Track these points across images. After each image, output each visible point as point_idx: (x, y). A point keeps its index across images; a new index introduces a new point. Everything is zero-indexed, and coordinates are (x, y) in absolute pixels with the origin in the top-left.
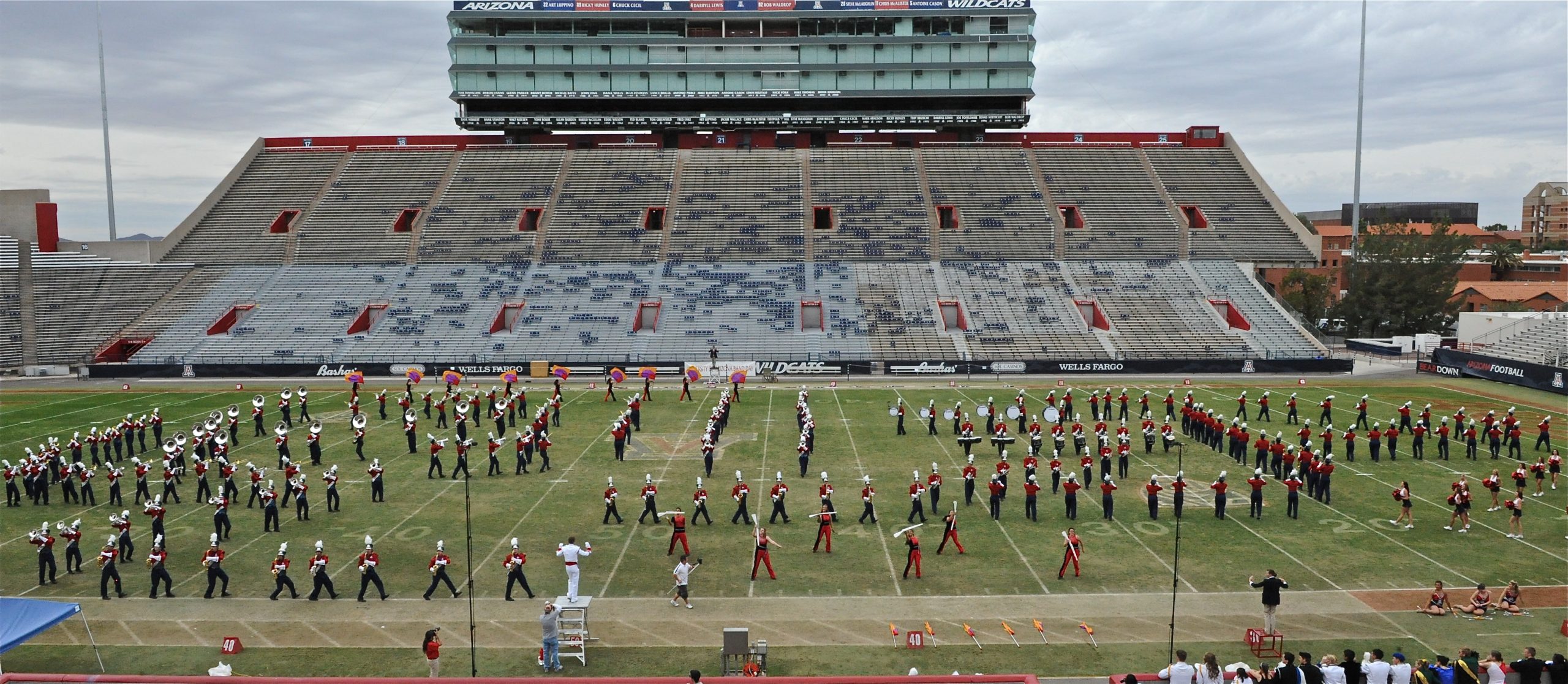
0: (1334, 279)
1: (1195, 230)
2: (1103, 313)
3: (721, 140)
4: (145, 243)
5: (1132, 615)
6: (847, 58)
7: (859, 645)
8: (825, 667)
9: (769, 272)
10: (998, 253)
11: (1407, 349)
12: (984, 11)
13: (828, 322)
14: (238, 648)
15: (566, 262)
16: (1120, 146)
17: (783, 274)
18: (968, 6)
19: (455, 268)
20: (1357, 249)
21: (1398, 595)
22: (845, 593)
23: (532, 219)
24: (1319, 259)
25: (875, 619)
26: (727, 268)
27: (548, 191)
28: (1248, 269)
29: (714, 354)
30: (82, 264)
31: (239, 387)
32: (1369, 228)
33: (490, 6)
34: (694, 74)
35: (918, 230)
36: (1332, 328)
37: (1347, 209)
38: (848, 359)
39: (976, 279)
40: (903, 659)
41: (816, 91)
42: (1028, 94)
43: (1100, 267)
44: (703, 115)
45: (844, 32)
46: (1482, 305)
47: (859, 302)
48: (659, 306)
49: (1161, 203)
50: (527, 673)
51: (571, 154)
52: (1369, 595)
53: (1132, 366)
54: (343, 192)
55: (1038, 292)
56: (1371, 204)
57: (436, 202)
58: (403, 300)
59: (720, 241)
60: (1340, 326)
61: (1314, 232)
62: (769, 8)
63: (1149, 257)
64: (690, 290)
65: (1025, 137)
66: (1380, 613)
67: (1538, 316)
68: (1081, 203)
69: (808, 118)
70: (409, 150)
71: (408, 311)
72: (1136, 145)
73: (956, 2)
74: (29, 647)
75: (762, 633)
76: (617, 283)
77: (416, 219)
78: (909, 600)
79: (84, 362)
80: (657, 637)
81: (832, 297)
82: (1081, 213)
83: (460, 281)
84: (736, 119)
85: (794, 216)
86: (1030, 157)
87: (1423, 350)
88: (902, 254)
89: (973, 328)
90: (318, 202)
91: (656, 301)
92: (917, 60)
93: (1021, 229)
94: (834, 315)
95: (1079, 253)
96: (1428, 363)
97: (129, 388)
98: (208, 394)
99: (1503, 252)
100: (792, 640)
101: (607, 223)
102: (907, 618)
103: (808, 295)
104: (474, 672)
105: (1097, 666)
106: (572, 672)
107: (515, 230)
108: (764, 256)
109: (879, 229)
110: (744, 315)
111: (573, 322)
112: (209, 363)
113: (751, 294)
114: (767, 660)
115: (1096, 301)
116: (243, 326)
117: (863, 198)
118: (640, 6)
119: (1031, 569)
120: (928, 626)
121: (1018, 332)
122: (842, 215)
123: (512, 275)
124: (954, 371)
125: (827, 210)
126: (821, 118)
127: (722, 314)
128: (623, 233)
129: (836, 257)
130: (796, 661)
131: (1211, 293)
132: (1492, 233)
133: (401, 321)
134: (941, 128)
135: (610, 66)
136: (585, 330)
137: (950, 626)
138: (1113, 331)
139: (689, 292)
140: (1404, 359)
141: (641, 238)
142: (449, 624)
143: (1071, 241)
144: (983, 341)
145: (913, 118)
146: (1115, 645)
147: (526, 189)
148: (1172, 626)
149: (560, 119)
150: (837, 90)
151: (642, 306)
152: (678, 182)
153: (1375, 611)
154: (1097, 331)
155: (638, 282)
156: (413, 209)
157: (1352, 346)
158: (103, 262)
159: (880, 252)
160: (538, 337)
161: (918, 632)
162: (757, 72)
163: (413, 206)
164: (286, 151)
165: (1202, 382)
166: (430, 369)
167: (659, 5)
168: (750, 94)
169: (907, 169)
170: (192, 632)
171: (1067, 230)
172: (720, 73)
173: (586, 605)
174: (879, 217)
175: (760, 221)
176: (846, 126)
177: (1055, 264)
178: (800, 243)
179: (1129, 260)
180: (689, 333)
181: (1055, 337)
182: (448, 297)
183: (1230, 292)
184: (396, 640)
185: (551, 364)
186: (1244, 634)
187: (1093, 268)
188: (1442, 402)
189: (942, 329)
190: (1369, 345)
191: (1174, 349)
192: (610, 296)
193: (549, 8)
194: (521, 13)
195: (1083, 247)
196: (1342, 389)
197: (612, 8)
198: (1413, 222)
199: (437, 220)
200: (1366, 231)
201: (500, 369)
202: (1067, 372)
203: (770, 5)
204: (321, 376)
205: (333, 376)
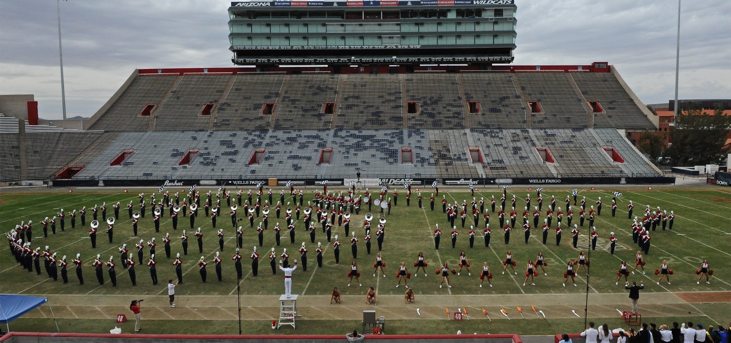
0: (665, 138)
1: (596, 113)
2: (551, 154)
3: (362, 69)
4: (80, 121)
5: (566, 305)
6: (424, 29)
7: (430, 319)
8: (413, 330)
9: (386, 134)
10: (499, 125)
11: (702, 172)
12: (492, 6)
13: (415, 159)
14: (125, 320)
15: (286, 130)
16: (559, 72)
17: (393, 135)
18: (483, 3)
19: (231, 133)
20: (677, 122)
21: (699, 294)
22: (423, 293)
23: (269, 109)
24: (658, 127)
25: (438, 306)
26: (365, 133)
27: (277, 95)
28: (622, 132)
29: (359, 175)
30: (50, 131)
31: (126, 191)
32: (683, 112)
33: (249, 4)
34: (349, 37)
35: (459, 113)
36: (664, 162)
37: (672, 103)
38: (425, 177)
39: (488, 138)
40: (453, 326)
41: (409, 46)
42: (513, 46)
43: (549, 132)
44: (353, 58)
45: (422, 16)
47: (430, 149)
48: (332, 150)
49: (579, 100)
50: (267, 333)
51: (288, 77)
52: (685, 295)
53: (566, 181)
54: (177, 95)
55: (519, 144)
56: (683, 100)
57: (223, 101)
58: (206, 148)
59: (362, 119)
60: (668, 161)
61: (655, 114)
62: (385, 5)
63: (574, 126)
64: (347, 144)
65: (512, 68)
66: (689, 304)
68: (539, 100)
69: (404, 59)
70: (209, 75)
71: (209, 154)
72: (566, 71)
73: (478, 1)
74: (23, 319)
75: (382, 313)
76: (311, 140)
77: (213, 109)
78: (455, 297)
79: (50, 179)
80: (331, 315)
81: (416, 147)
82: (540, 105)
83: (234, 140)
84: (369, 59)
85: (398, 107)
86: (514, 77)
87: (710, 172)
88: (451, 126)
89: (486, 162)
90: (165, 101)
91: (330, 149)
92: (458, 30)
93: (510, 113)
94: (418, 155)
95: (539, 125)
96: (712, 179)
97: (72, 192)
98: (111, 195)
100: (397, 317)
101: (306, 111)
102: (454, 306)
103: (405, 146)
104: (240, 332)
105: (549, 330)
106: (288, 332)
107: (261, 114)
108: (384, 126)
109: (440, 113)
110: (373, 156)
111: (289, 159)
112: (111, 180)
113: (377, 146)
114: (385, 327)
115: (547, 148)
116: (128, 161)
117: (432, 98)
118: (322, 4)
119: (516, 282)
120: (464, 310)
121: (509, 164)
122: (421, 106)
123: (259, 136)
124: (477, 183)
125: (414, 104)
126: (411, 59)
127: (363, 155)
128: (314, 116)
129: (419, 127)
130: (400, 327)
131: (604, 144)
133: (205, 159)
134: (470, 63)
135: (308, 34)
136: (295, 163)
137: (475, 310)
138: (556, 164)
139: (346, 144)
140: (700, 177)
141: (323, 118)
142: (228, 308)
143: (535, 119)
144: (491, 168)
145: (456, 58)
146: (557, 319)
147: (266, 94)
148: (586, 310)
149: (283, 60)
150: (419, 45)
151: (323, 151)
152: (341, 90)
153: (687, 303)
154: (548, 164)
155: (321, 139)
156: (211, 104)
157: (675, 171)
158: (60, 130)
159: (440, 125)
160: (272, 166)
161: (459, 313)
162: (379, 36)
163: (211, 102)
164: (149, 75)
165: (600, 188)
166: (219, 182)
167: (332, 3)
168: (376, 47)
169: (453, 84)
170: (102, 312)
171: (532, 113)
172: (361, 37)
173: (296, 299)
174: (439, 107)
175: (381, 109)
176: (423, 63)
177: (527, 130)
178: (401, 120)
179: (564, 128)
180: (346, 165)
181: (527, 167)
182: (228, 147)
183: (614, 144)
184: (202, 316)
185: (279, 180)
186: (622, 314)
187: (546, 132)
188: (720, 198)
189: (471, 162)
190: (683, 170)
191: (586, 172)
192: (307, 146)
193: (278, 5)
194: (264, 8)
195: (541, 122)
196: (670, 192)
197: (308, 5)
198: (705, 109)
199: (224, 109)
200: (681, 114)
201: (253, 182)
202: (533, 183)
203: (386, 3)
204: (166, 185)
205: (172, 186)
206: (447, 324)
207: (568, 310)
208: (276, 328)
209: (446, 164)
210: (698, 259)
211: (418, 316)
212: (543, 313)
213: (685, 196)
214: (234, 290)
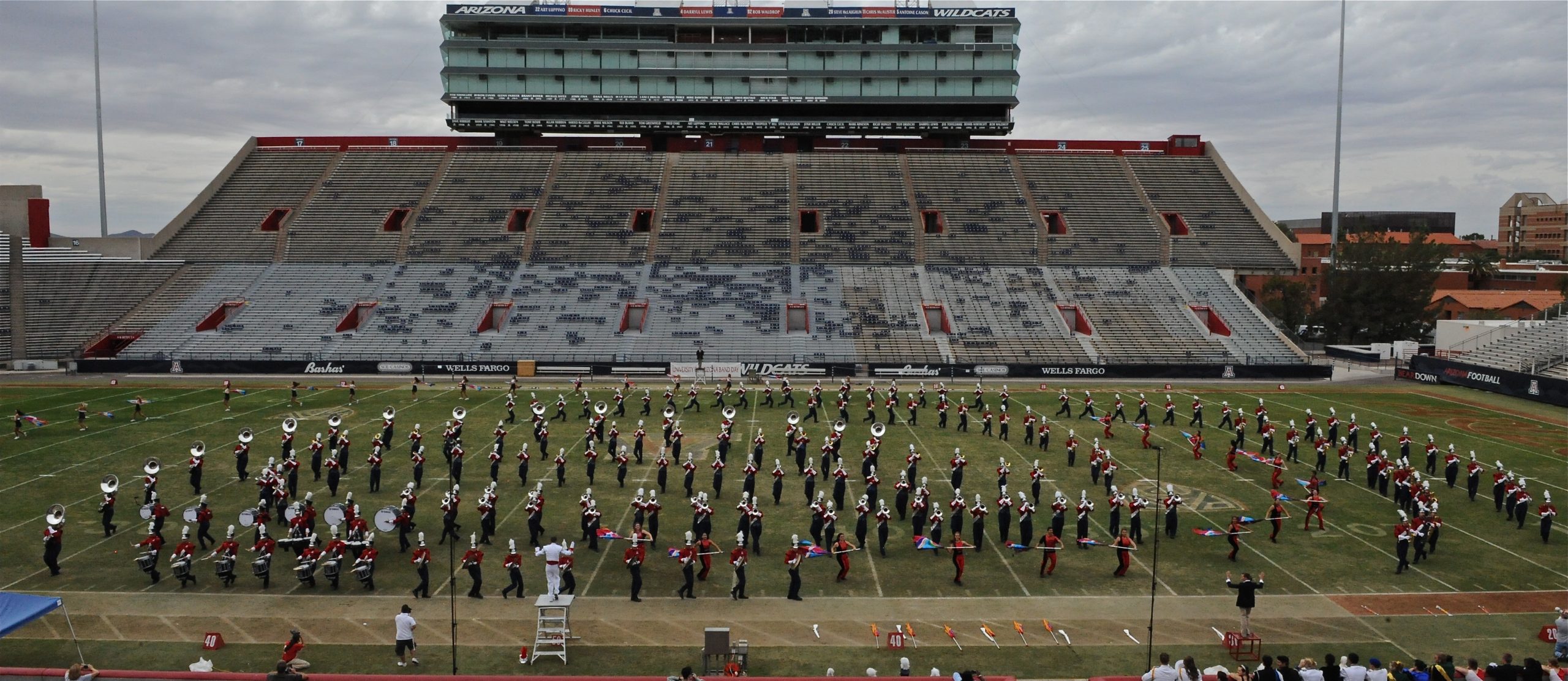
0: (1314, 287)
1: (1176, 237)
2: (1086, 318)
3: (709, 144)
4: (137, 239)
5: (1113, 618)
6: (835, 64)
7: (840, 645)
8: (806, 667)
9: (755, 274)
10: (982, 258)
11: (1385, 356)
12: (971, 20)
13: (813, 325)
14: (220, 643)
15: (554, 263)
16: (1103, 153)
17: (769, 276)
18: (954, 15)
19: (443, 268)
20: (1335, 256)
21: (1376, 599)
22: (827, 594)
23: (521, 220)
24: (1299, 266)
25: (858, 620)
26: (714, 271)
27: (537, 192)
28: (1228, 275)
29: (700, 356)
30: (72, 260)
31: (226, 383)
32: (1348, 236)
33: (483, 10)
34: (681, 78)
35: (902, 234)
36: (1312, 334)
37: (1326, 218)
38: (832, 361)
39: (961, 284)
40: (884, 659)
41: (804, 97)
42: (1012, 102)
43: (1083, 272)
44: (692, 120)
45: (831, 39)
46: (1459, 313)
47: (844, 305)
48: (646, 305)
49: (1143, 210)
50: (508, 671)
51: (560, 157)
52: (1348, 599)
53: (1115, 370)
54: (334, 191)
55: (1022, 297)
56: (1350, 213)
57: (427, 203)
58: (392, 299)
59: (707, 244)
60: (1319, 333)
61: (1293, 239)
62: (756, 15)
63: (1131, 263)
64: (677, 292)
65: (1009, 144)
66: (1357, 617)
67: (1514, 324)
68: (1063, 210)
70: (401, 150)
71: (397, 309)
72: (1118, 153)
73: (942, 11)
74: (11, 641)
75: (744, 633)
76: (605, 283)
77: (406, 219)
78: (891, 601)
79: (73, 357)
80: (639, 636)
81: (817, 300)
82: (1065, 220)
83: (449, 281)
84: (724, 123)
85: (781, 219)
86: (1013, 164)
87: (1401, 357)
88: (887, 259)
89: (957, 332)
90: (309, 201)
91: (643, 303)
92: (902, 68)
93: (1005, 234)
94: (820, 317)
95: (1063, 258)
96: (1406, 370)
97: (116, 383)
98: (196, 390)
99: (1480, 261)
100: (773, 640)
101: (594, 225)
102: (888, 619)
103: (793, 297)
104: (455, 671)
105: (1076, 668)
106: (553, 670)
107: (504, 231)
108: (750, 259)
109: (864, 233)
110: (730, 317)
111: (560, 322)
112: (199, 359)
113: (738, 296)
114: (748, 660)
115: (1077, 304)
116: (232, 323)
117: (849, 202)
118: (630, 11)
119: (1012, 572)
120: (909, 627)
121: (1001, 335)
122: (828, 219)
123: (500, 275)
124: (937, 374)
125: (813, 214)
126: (807, 124)
127: (708, 316)
128: (611, 235)
129: (821, 260)
130: (778, 662)
131: (1192, 299)
132: (1469, 242)
133: (389, 320)
134: (926, 135)
135: (601, 70)
136: (572, 330)
137: (931, 627)
138: (1095, 336)
139: (675, 293)
140: (1382, 365)
141: (629, 239)
142: (431, 621)
143: (1055, 247)
144: (967, 345)
145: (899, 124)
146: (1094, 647)
147: (516, 190)
148: (1151, 629)
149: (550, 122)
150: (824, 96)
151: (629, 307)
152: (667, 185)
153: (1352, 615)
154: (1079, 336)
156: (403, 209)
157: (1332, 353)
158: (96, 257)
159: (865, 255)
160: (525, 336)
161: (899, 634)
162: (745, 78)
163: (403, 206)
164: (277, 150)
165: (1185, 386)
166: (420, 367)
167: (649, 11)
168: (738, 99)
169: (892, 174)
170: (174, 628)
171: (1050, 236)
172: (709, 78)
173: (569, 604)
174: (864, 222)
175: (747, 224)
176: (834, 131)
177: (1038, 269)
178: (787, 247)
179: (1111, 266)
180: (675, 334)
181: (1039, 341)
182: (436, 296)
183: (1211, 298)
184: (378, 637)
185: (538, 364)
186: (1223, 638)
187: (1076, 273)
188: (1420, 409)
189: (926, 332)
190: (1348, 351)
191: (1156, 354)
192: (597, 297)
193: (541, 13)
194: (514, 17)
195: (1066, 252)
196: (1322, 395)
197: (602, 13)
198: (1392, 231)
199: (427, 220)
200: (1345, 240)
201: (487, 368)
202: (1049, 376)
203: (759, 12)
204: (309, 373)
205: (321, 373)
206: (874, 657)
207: (1114, 630)
208: (528, 663)
209: (876, 336)
210: (1375, 528)
211: (816, 639)
212: (1066, 635)
213: (1350, 403)
214: (444, 584)
